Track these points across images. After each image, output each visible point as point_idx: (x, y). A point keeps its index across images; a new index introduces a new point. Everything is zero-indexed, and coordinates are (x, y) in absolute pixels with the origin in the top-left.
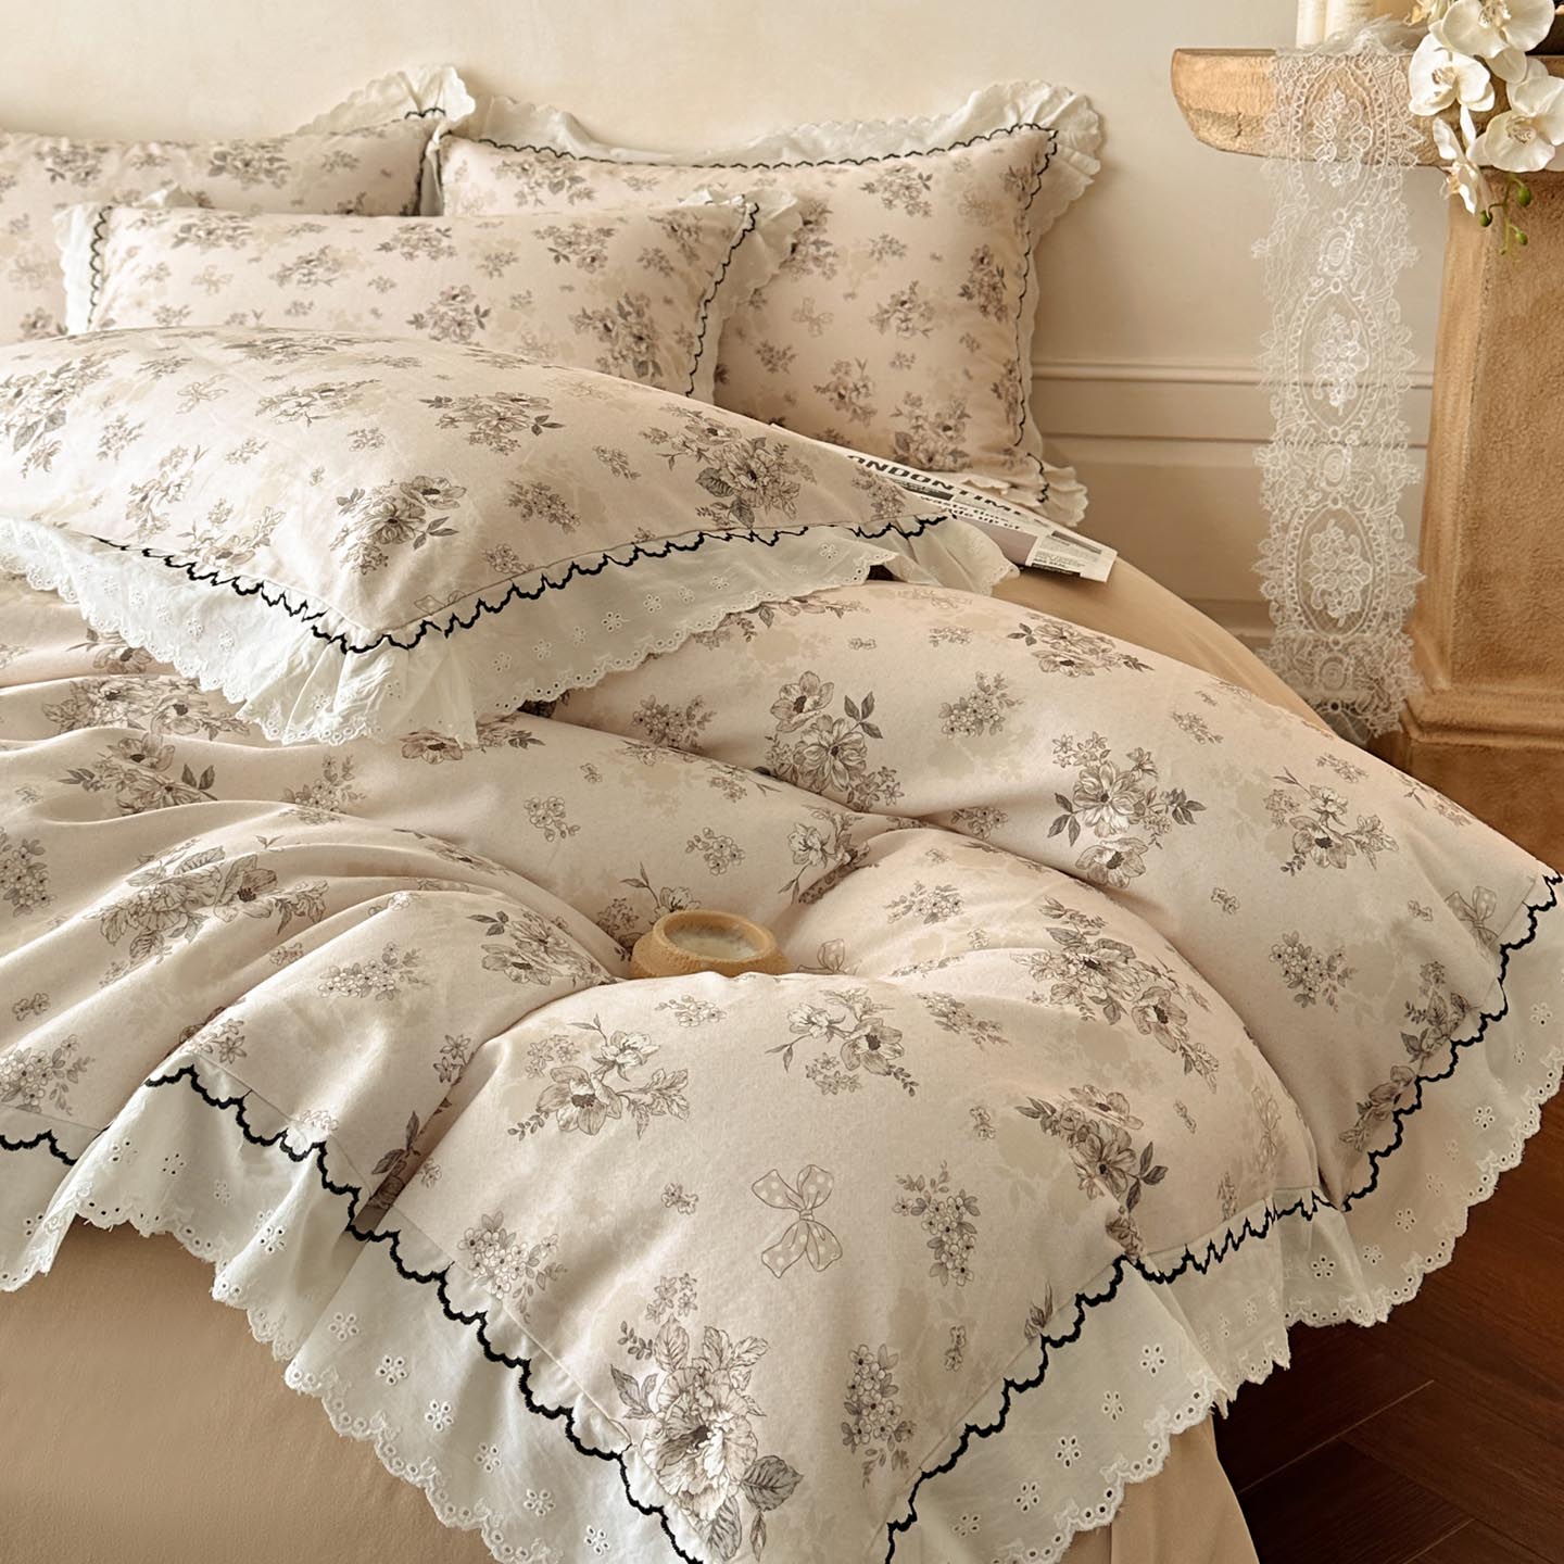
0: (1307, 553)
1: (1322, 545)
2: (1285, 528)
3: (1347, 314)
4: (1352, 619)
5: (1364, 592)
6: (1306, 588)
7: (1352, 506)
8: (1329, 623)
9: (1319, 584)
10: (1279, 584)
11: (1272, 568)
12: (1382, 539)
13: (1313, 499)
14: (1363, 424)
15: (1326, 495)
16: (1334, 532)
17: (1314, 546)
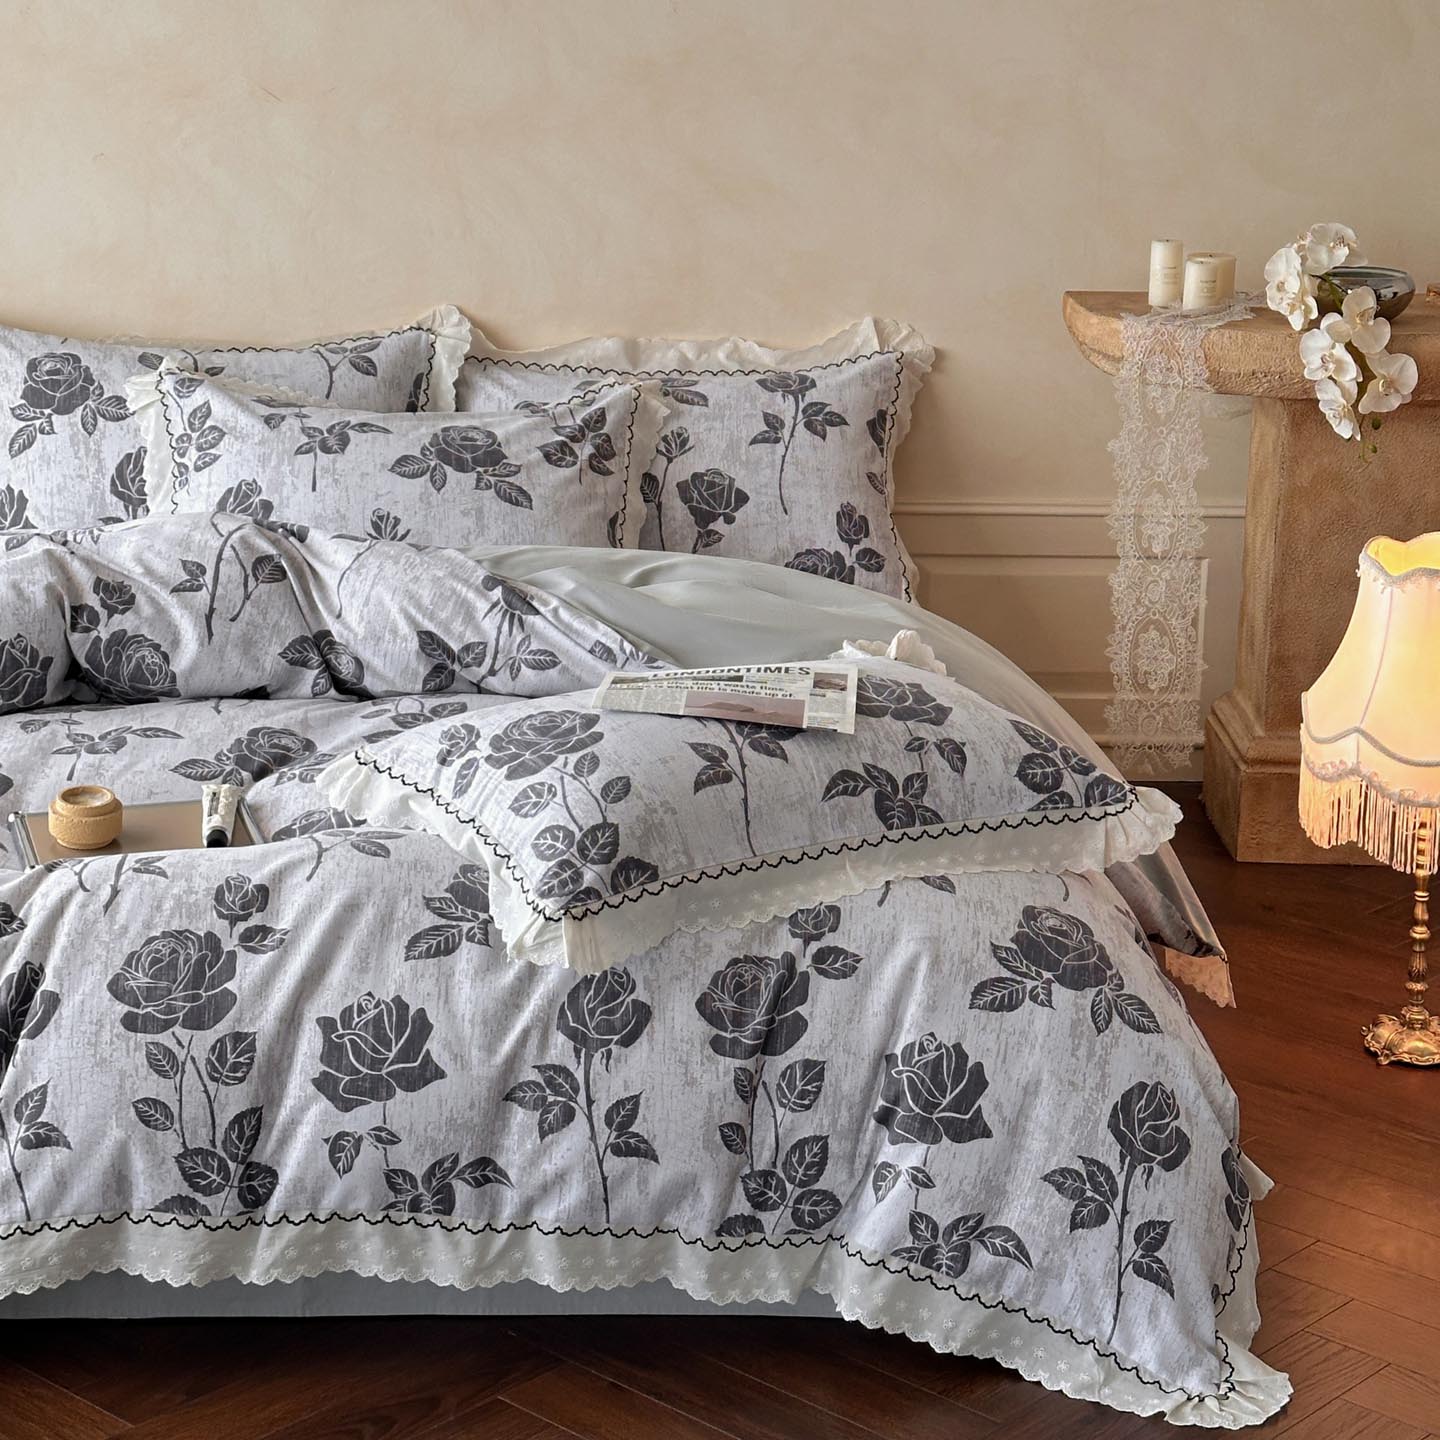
0: (1137, 646)
1: (1146, 641)
2: (1124, 628)
3: (1166, 496)
4: (1162, 690)
5: (1170, 674)
6: (1135, 669)
7: (1165, 618)
9: (1143, 666)
10: (1119, 664)
11: (1116, 654)
12: (1182, 640)
13: (1140, 611)
14: (1173, 565)
15: (1149, 609)
16: (1153, 634)
17: (1141, 641)
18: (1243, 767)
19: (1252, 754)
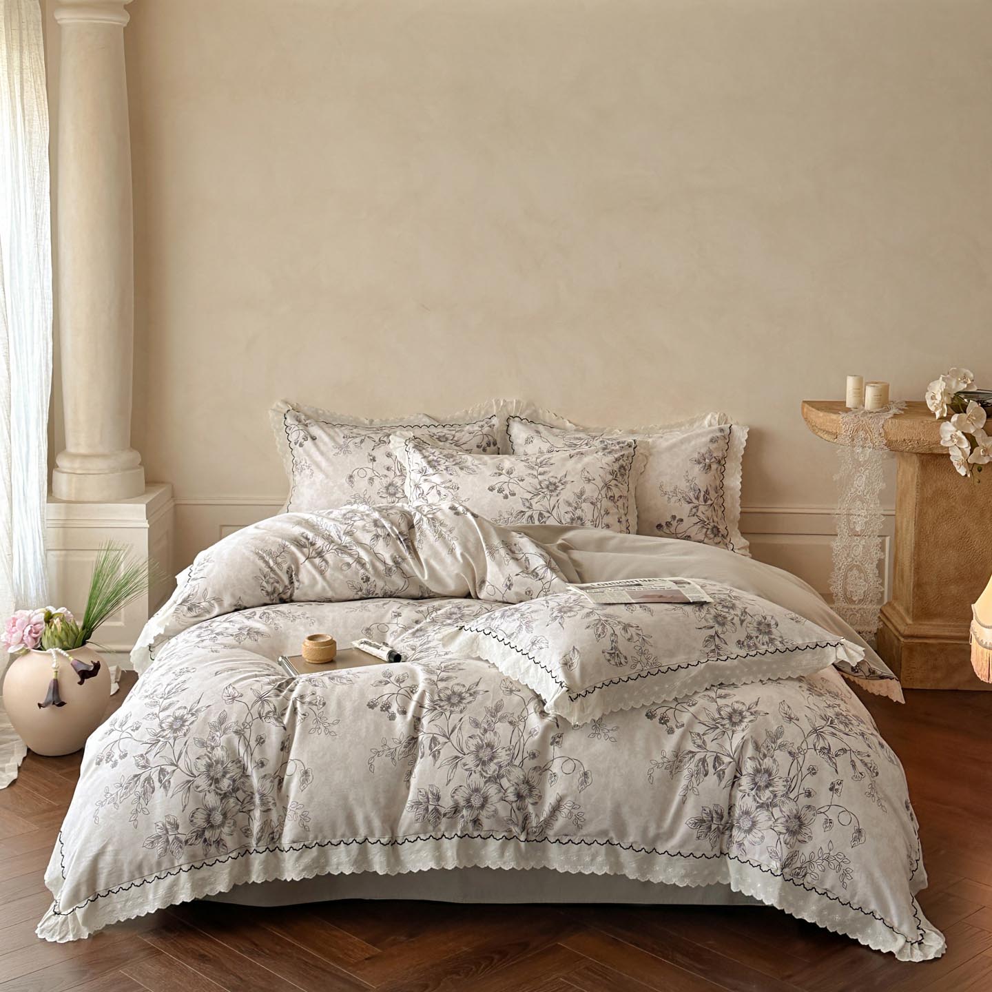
0: (846, 577)
1: (852, 576)
2: (840, 569)
3: (863, 501)
4: (860, 601)
5: (864, 592)
6: (845, 590)
7: (862, 564)
8: (851, 601)
9: (850, 588)
10: (836, 588)
11: (835, 582)
12: (871, 575)
13: (849, 560)
15: (853, 559)
16: (855, 572)
17: (849, 575)
18: (902, 639)
19: (907, 633)
